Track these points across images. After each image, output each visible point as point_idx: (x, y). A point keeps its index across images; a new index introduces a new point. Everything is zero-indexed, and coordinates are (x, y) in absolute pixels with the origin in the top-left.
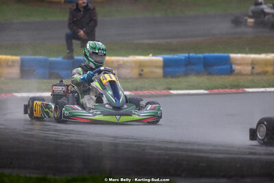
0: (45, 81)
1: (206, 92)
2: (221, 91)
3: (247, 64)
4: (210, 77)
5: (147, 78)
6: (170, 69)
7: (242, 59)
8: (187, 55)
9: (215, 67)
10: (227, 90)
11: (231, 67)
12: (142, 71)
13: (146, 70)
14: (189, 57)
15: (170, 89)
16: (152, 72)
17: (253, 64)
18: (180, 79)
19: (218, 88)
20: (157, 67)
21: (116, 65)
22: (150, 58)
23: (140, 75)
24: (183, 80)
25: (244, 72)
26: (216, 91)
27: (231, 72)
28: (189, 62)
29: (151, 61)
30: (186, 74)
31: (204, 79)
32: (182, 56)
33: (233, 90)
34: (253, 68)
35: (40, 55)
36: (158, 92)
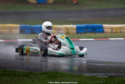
0: (29, 35)
1: (94, 39)
2: (100, 39)
3: (109, 29)
4: (95, 34)
5: (70, 34)
6: (79, 31)
7: (108, 27)
8: (85, 25)
9: (97, 30)
10: (102, 39)
11: (103, 30)
12: (68, 31)
13: (69, 31)
14: (87, 26)
15: (79, 38)
16: (72, 32)
17: (112, 29)
18: (83, 34)
19: (98, 38)
20: (74, 29)
21: (57, 28)
22: (71, 26)
23: (67, 33)
24: (84, 35)
25: (108, 32)
26: (97, 39)
27: (103, 32)
28: (87, 28)
29: (72, 27)
30: (85, 32)
31: (93, 35)
32: (84, 25)
33: (105, 39)
34: (112, 30)
35: (27, 24)
36: (75, 40)
